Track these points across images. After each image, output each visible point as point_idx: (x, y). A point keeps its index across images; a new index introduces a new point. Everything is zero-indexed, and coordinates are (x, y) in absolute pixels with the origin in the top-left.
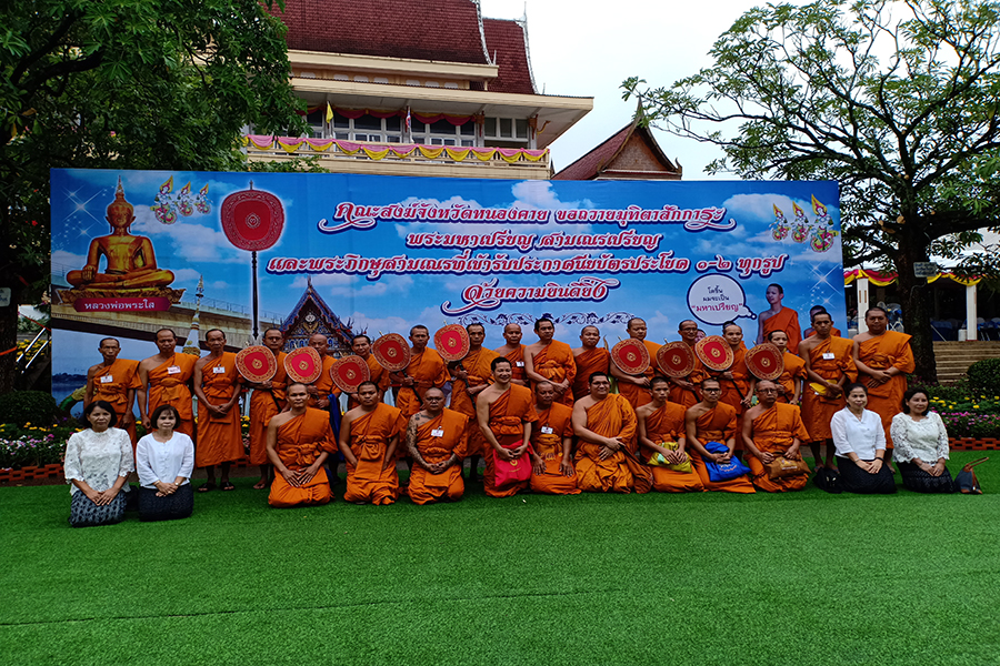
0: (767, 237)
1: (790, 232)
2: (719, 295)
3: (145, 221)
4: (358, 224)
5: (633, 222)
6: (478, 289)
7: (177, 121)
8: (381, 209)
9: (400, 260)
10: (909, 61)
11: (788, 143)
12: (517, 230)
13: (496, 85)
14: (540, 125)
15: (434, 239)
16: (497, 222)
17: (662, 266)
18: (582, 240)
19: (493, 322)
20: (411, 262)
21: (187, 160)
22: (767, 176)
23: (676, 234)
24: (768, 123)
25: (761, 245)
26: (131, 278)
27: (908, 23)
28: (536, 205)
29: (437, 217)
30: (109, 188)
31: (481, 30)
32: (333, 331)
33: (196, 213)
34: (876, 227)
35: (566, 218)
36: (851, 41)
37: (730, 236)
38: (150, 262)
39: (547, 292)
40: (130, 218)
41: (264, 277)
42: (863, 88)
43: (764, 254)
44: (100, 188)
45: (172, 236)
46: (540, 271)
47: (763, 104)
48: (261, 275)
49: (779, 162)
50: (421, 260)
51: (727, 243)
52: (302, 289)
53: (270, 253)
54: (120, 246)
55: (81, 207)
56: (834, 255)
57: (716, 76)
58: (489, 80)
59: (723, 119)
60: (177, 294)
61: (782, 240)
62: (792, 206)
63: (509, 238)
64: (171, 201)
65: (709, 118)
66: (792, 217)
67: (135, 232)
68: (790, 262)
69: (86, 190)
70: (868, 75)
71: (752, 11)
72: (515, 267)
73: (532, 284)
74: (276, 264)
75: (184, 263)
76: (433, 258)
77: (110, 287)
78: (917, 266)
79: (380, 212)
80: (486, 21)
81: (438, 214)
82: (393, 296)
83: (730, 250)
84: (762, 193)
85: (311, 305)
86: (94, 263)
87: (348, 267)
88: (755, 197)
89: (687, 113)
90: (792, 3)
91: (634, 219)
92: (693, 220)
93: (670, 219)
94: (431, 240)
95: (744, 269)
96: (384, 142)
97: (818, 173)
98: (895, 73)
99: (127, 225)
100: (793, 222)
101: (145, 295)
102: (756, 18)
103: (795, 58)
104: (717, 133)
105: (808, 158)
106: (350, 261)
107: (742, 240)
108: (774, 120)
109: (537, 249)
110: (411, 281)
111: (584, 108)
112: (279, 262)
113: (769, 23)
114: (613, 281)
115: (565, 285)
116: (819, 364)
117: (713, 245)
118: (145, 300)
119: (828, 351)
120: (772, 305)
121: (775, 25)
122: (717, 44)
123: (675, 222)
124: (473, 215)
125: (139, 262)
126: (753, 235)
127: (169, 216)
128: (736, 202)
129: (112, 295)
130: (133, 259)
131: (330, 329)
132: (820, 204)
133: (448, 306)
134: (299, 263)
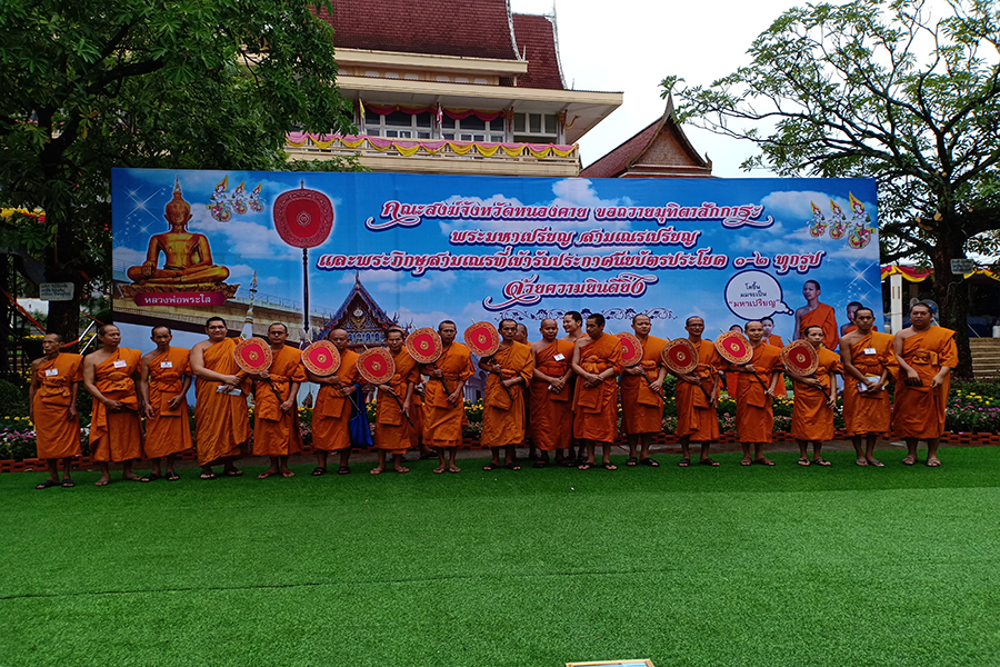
0: (805, 234)
1: (827, 229)
2: (756, 291)
3: (201, 219)
4: (403, 222)
5: (672, 219)
6: (518, 285)
7: (226, 122)
8: (426, 207)
9: (445, 256)
10: (948, 58)
11: (825, 140)
12: (557, 227)
13: (525, 80)
14: (568, 120)
15: (477, 236)
16: (538, 219)
17: (699, 263)
18: (620, 237)
19: (533, 317)
20: (454, 259)
21: (236, 160)
22: (803, 174)
23: (714, 231)
24: (804, 120)
25: (799, 242)
26: (189, 274)
27: (948, 21)
28: (576, 203)
29: (480, 215)
30: (167, 187)
31: (511, 26)
32: (380, 325)
33: (250, 211)
34: (912, 223)
35: (606, 215)
36: (889, 39)
37: (767, 232)
38: (206, 259)
39: (586, 288)
40: (188, 216)
41: (315, 273)
42: (901, 87)
43: (802, 251)
44: (158, 187)
45: (227, 233)
46: (579, 268)
47: (801, 101)
48: (312, 271)
49: (815, 159)
50: (464, 257)
51: (765, 240)
52: (350, 285)
53: (320, 250)
54: (178, 243)
55: (141, 205)
56: (871, 252)
57: (753, 74)
58: (520, 75)
59: (761, 117)
60: (232, 289)
61: (820, 237)
62: (829, 204)
63: (549, 235)
64: (226, 199)
65: (746, 116)
66: (829, 214)
67: (191, 230)
68: (826, 260)
69: (146, 189)
70: (907, 73)
71: (791, 11)
72: (555, 264)
73: (571, 280)
74: (325, 260)
75: (238, 260)
76: (476, 254)
77: (169, 282)
78: (954, 262)
79: (424, 210)
80: (516, 16)
81: (480, 212)
82: (437, 291)
83: (768, 246)
84: (800, 191)
85: (359, 299)
86: (154, 259)
87: (394, 263)
88: (793, 194)
89: (725, 111)
90: (831, 3)
91: (672, 216)
92: (731, 217)
93: (708, 216)
94: (474, 237)
95: (781, 266)
96: (414, 138)
97: (854, 170)
98: (934, 72)
99: (185, 222)
100: (830, 219)
101: (201, 290)
102: (795, 17)
103: (832, 56)
104: (753, 130)
105: (844, 155)
106: (396, 258)
107: (779, 237)
108: (811, 118)
109: (576, 246)
110: (454, 277)
111: (613, 103)
112: (329, 259)
113: (808, 23)
114: (652, 277)
115: (603, 280)
116: (860, 359)
117: (751, 242)
118: (202, 295)
119: (870, 347)
120: (809, 301)
121: (814, 25)
122: (755, 43)
123: (713, 219)
124: (515, 213)
125: (196, 259)
126: (790, 232)
127: (224, 214)
128: (774, 200)
129: (171, 290)
130: (190, 256)
131: (377, 323)
132: (858, 202)
133: (490, 302)
134: (347, 260)
